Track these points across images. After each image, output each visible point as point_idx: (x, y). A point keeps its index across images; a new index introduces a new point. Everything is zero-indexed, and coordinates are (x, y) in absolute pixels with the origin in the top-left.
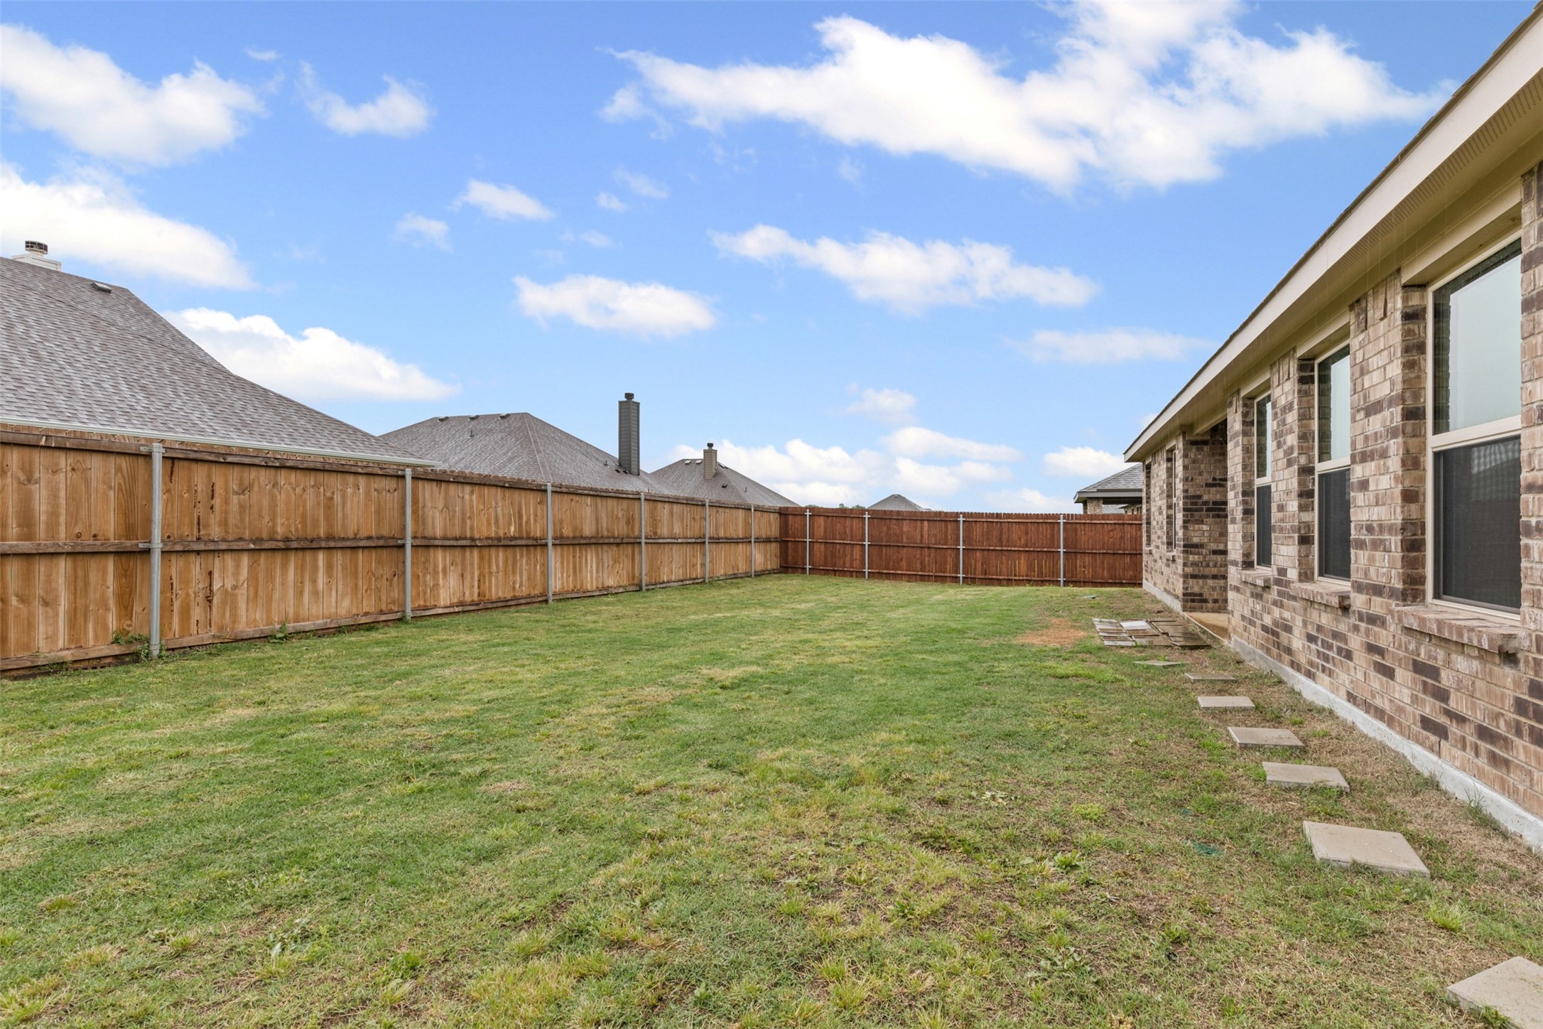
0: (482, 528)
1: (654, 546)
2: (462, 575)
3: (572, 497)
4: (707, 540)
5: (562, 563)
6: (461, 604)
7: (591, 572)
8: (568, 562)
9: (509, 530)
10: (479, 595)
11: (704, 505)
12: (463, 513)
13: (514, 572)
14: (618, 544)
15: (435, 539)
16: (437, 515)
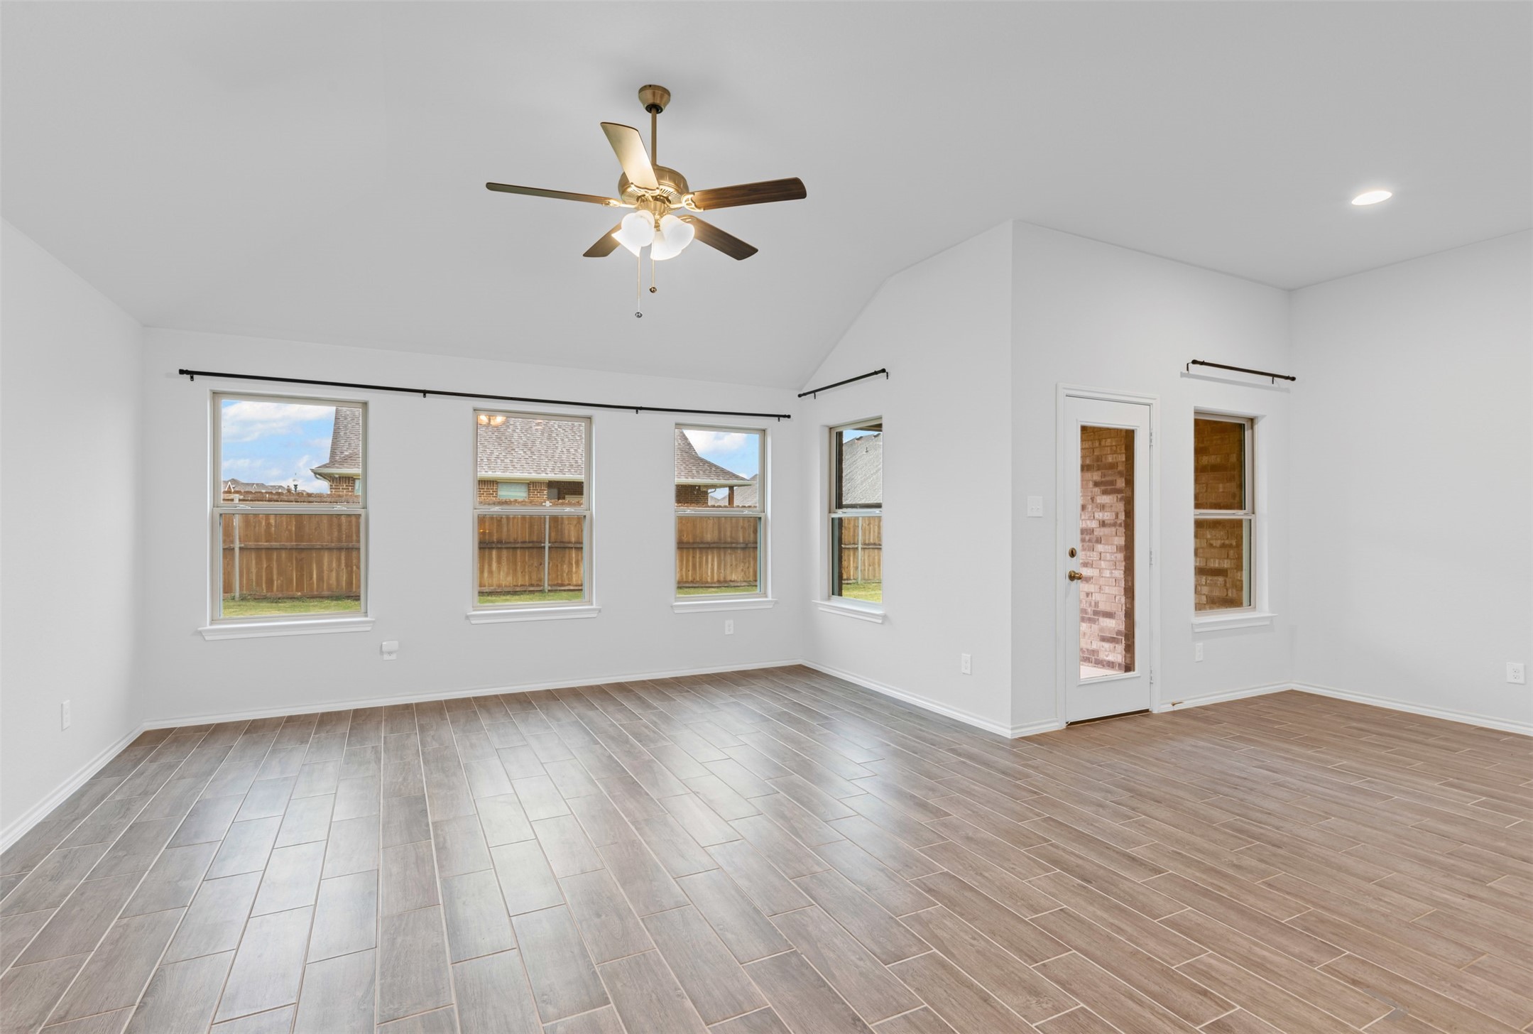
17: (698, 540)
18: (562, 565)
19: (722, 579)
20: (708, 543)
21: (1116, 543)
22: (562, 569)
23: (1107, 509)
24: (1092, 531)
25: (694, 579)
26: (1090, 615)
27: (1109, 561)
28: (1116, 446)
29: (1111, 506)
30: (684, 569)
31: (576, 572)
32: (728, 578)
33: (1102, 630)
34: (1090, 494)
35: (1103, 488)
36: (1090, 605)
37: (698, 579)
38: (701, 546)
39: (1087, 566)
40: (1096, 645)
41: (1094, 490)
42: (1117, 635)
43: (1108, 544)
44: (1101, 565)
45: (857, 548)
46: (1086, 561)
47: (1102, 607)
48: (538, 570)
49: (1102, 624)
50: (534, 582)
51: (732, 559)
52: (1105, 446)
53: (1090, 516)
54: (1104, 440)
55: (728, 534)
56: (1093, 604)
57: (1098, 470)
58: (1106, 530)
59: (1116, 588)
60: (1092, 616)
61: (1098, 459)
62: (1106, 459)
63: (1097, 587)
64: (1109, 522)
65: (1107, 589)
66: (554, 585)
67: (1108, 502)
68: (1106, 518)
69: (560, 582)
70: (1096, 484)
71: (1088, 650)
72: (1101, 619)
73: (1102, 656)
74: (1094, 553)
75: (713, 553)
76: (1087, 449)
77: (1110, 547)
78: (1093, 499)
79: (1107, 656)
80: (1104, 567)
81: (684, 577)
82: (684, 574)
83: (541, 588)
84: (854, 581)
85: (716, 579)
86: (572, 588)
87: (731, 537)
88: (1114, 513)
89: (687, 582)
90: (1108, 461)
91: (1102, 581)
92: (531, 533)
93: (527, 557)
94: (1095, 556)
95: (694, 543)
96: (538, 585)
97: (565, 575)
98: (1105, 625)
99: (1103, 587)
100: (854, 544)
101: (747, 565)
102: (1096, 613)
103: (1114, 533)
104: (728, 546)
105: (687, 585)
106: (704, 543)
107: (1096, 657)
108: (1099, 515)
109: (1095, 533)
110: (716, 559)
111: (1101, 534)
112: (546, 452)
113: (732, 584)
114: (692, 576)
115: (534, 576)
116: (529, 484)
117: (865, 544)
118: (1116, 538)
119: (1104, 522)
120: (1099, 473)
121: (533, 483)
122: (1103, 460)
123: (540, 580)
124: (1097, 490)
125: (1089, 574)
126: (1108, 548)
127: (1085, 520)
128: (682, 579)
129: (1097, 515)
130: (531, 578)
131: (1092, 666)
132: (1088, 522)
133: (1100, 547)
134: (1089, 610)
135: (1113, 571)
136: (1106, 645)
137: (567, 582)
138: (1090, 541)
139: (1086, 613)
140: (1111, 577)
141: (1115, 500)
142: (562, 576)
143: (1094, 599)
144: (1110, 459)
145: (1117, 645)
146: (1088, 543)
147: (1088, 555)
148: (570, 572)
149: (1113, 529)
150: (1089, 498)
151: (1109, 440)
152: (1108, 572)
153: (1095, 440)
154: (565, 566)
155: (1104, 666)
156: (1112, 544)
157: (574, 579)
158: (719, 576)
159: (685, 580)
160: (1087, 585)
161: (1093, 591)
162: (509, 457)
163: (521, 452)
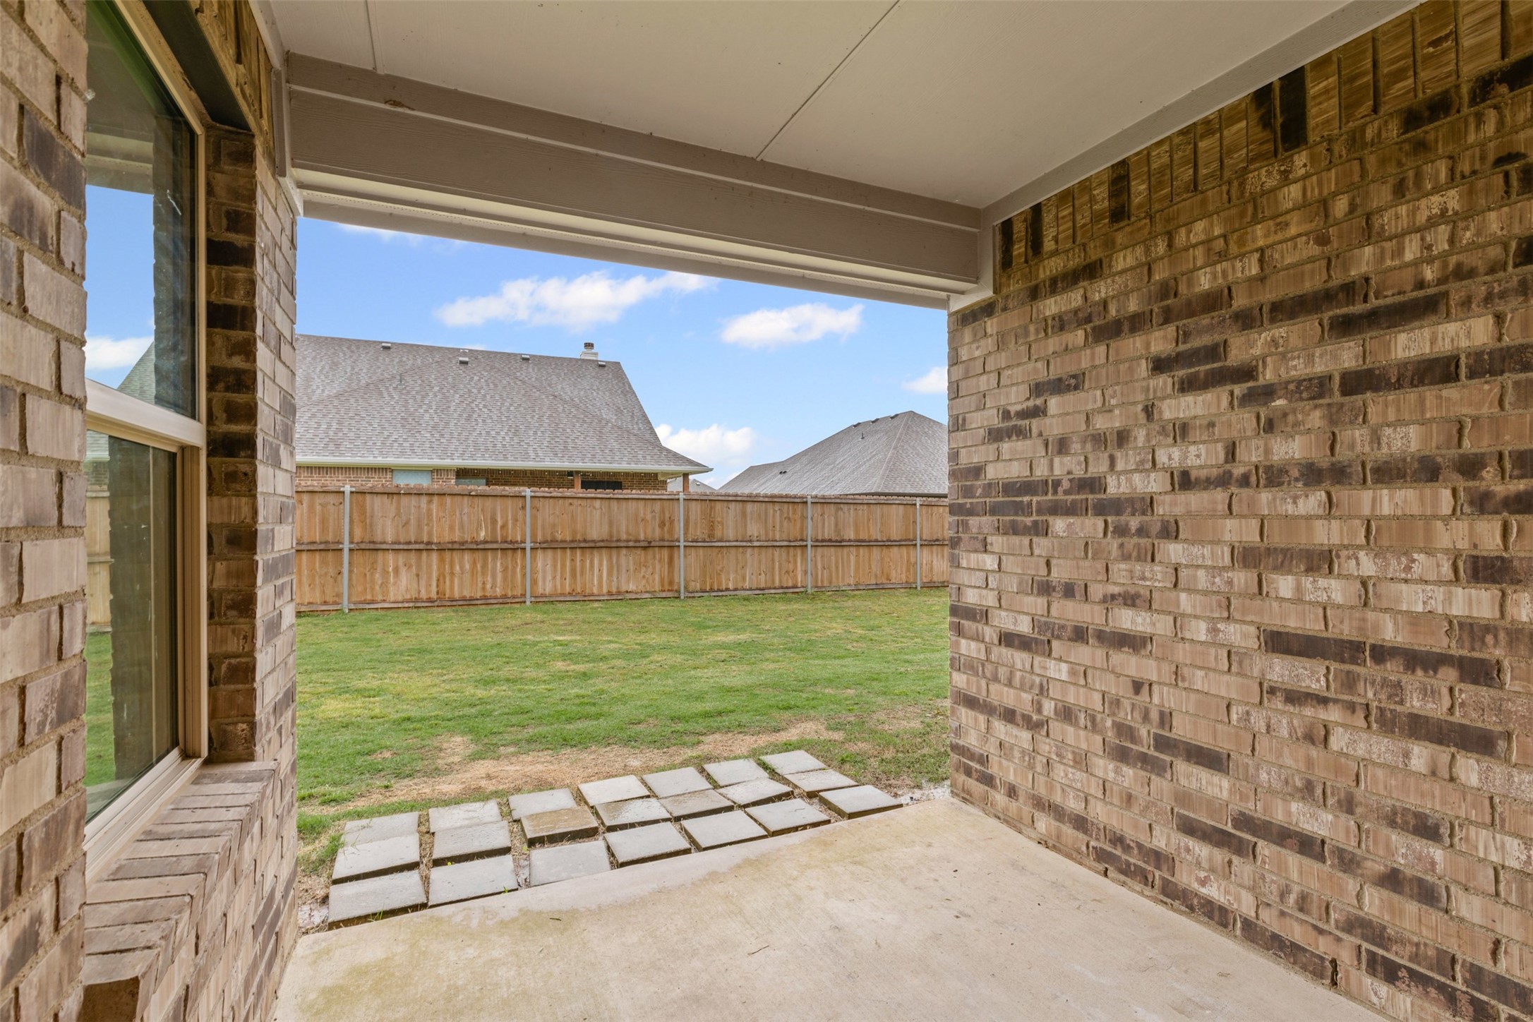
0: (441, 532)
1: (709, 549)
2: (418, 575)
3: (570, 501)
4: (809, 543)
5: (555, 566)
6: (417, 600)
7: (600, 577)
8: (563, 566)
9: (478, 534)
10: (438, 593)
11: (806, 503)
12: (419, 521)
13: (484, 573)
14: (645, 548)
15: (384, 543)
16: (389, 522)
17: (579, 537)
18: (372, 574)
19: (614, 590)
20: (594, 541)
21: (1227, 537)
22: (373, 581)
23: (1195, 434)
24: (1149, 503)
25: (574, 591)
26: (1145, 745)
27: (1205, 593)
28: (1225, 236)
29: (1212, 425)
30: (558, 577)
31: (395, 583)
32: (624, 588)
33: (1183, 798)
34: (1140, 397)
35: (1181, 373)
36: (1146, 718)
38: (583, 545)
39: (1134, 605)
40: (1164, 839)
41: (1152, 383)
42: (1235, 827)
43: (1202, 543)
44: (1178, 605)
45: (806, 546)
46: (1132, 590)
47: (1182, 730)
48: (335, 581)
49: (1183, 781)
50: (330, 600)
51: (628, 562)
52: (1186, 249)
53: (1142, 462)
54: (1183, 231)
55: (623, 528)
56: (1154, 715)
57: (1167, 321)
58: (1195, 500)
59: (1233, 679)
60: (1152, 752)
61: (1167, 290)
62: (1190, 284)
63: (1167, 668)
64: (1203, 474)
65: (1199, 679)
66: (361, 603)
67: (1199, 412)
68: (1192, 461)
69: (369, 597)
70: (1160, 365)
71: (1140, 846)
72: (1181, 766)
73: (1185, 878)
74: (1157, 568)
75: (601, 555)
76: (1132, 269)
77: (1207, 551)
78: (1149, 411)
79: (1203, 883)
80: (1189, 611)
81: (559, 587)
82: (558, 583)
83: (338, 607)
84: (802, 590)
85: (605, 590)
86: (386, 605)
87: (628, 533)
88: (1220, 447)
89: (563, 594)
90: (1197, 290)
91: (1182, 653)
92: (324, 529)
93: (317, 564)
94: (1157, 576)
95: (572, 541)
96: (335, 603)
97: (377, 588)
98: (1194, 785)
99: (1186, 671)
100: (802, 540)
101: (650, 570)
102: (1163, 744)
103: (1222, 507)
104: (622, 544)
105: (562, 599)
106: (589, 541)
107: (1167, 876)
108: (1172, 456)
109: (1159, 510)
110: (605, 562)
111: (1179, 510)
113: (628, 596)
114: (570, 585)
115: (329, 591)
116: (432, 471)
117: (817, 541)
118: (1230, 523)
119: (1185, 474)
120: (1171, 330)
121: (437, 470)
122: (1183, 289)
123: (339, 595)
124: (1163, 382)
125: (1140, 628)
126: (1204, 553)
127: (1125, 472)
128: (556, 590)
129: (1162, 457)
130: (324, 592)
131: (1156, 900)
132: (1137, 478)
133: (1173, 551)
134: (1143, 732)
135: (1221, 626)
136: (1202, 850)
137: (380, 598)
138: (1141, 532)
139: (1133, 738)
140: (1214, 643)
141: (1225, 402)
142: (373, 589)
143: (1156, 700)
144: (1204, 282)
145: (1236, 860)
146: (1135, 540)
147: (1138, 574)
148: (384, 584)
149: (1220, 496)
150: (1140, 407)
151: (1200, 226)
152: (1203, 626)
153: (1153, 236)
154: (377, 576)
155: (1192, 908)
156: (1215, 542)
157: (392, 594)
158: (609, 585)
159: (559, 591)
160: (1133, 660)
161: (1154, 678)
162: (411, 440)
163: (428, 435)
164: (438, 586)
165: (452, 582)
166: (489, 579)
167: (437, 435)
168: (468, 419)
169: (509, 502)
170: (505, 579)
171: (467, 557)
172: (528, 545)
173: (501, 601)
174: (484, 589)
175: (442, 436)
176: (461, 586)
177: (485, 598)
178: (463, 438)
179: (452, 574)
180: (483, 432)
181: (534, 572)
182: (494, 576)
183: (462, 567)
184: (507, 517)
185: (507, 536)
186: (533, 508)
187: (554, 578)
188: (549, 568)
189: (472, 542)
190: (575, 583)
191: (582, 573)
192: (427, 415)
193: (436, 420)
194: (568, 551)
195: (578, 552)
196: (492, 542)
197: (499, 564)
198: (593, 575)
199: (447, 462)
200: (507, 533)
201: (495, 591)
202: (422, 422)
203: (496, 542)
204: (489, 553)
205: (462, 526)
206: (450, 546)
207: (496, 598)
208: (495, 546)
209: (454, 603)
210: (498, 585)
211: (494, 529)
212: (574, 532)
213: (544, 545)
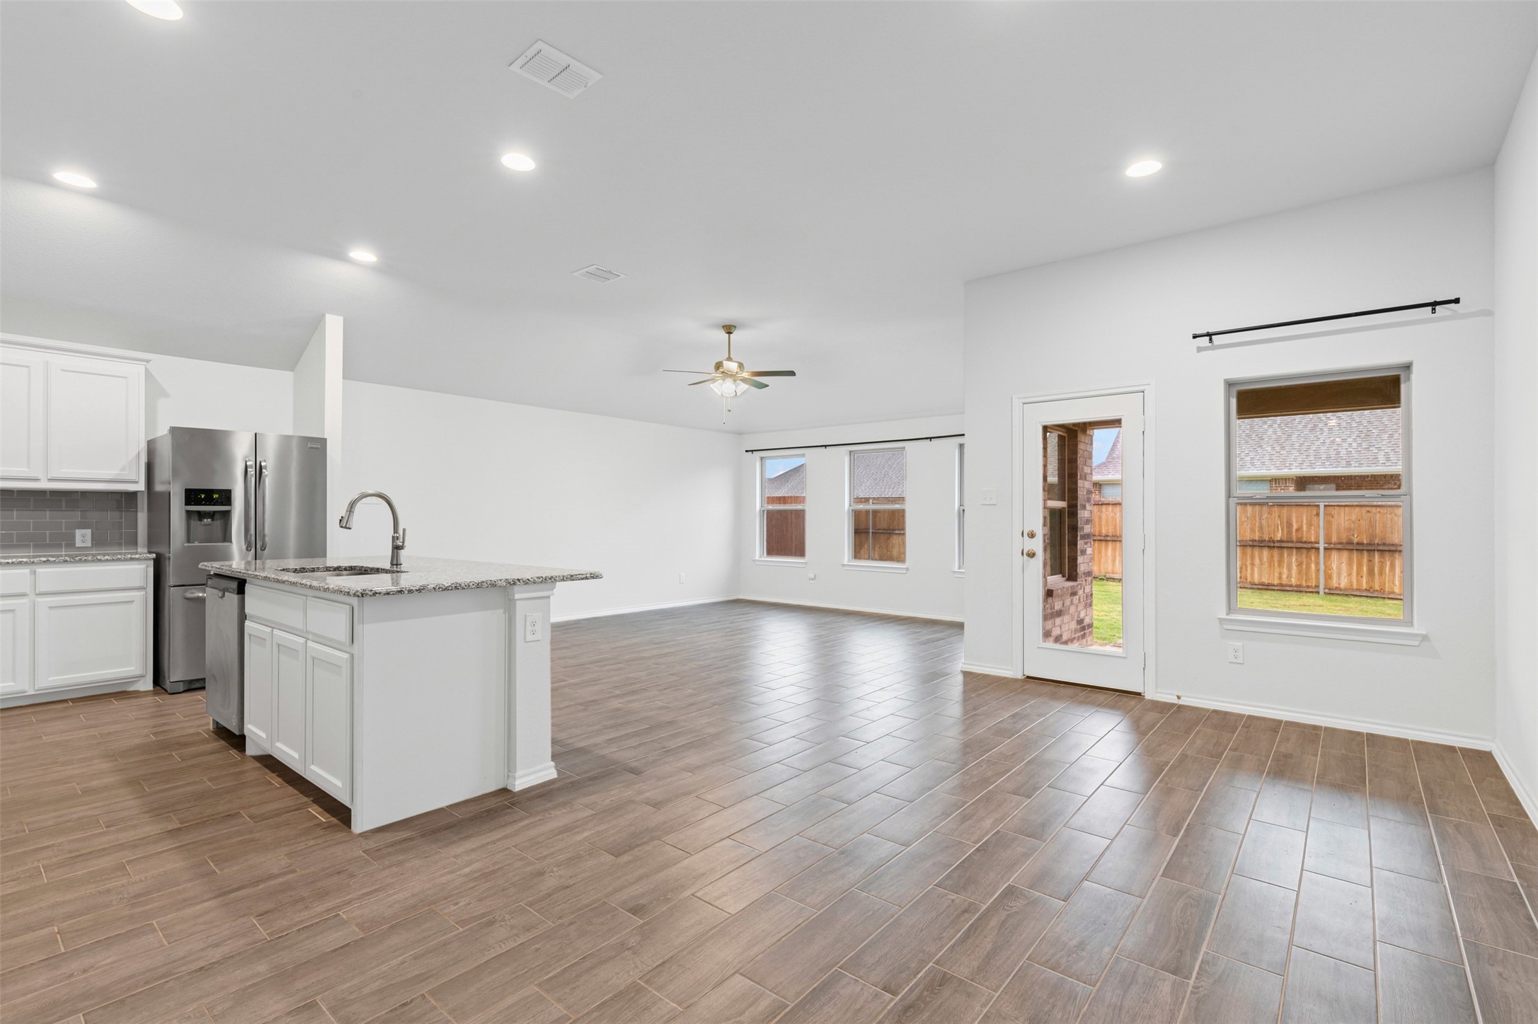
0: (1244, 533)
5: (1350, 565)
8: (1360, 565)
9: (1275, 534)
13: (1280, 566)
17: (1377, 541)
25: (1371, 587)
30: (1354, 575)
37: (1377, 587)
38: (1379, 547)
81: (1355, 583)
82: (1354, 580)
89: (1359, 589)
95: (1370, 544)
105: (1358, 593)
112: (1301, 445)
114: (1367, 582)
116: (1271, 481)
121: (1276, 480)
128: (1351, 585)
159: (1355, 587)
162: (1252, 454)
163: (1269, 449)
164: (1241, 572)
165: (1253, 570)
166: (1285, 571)
167: (1278, 448)
168: (1312, 430)
169: (1304, 510)
170: (1300, 573)
171: (1266, 552)
172: (1322, 546)
173: (1295, 589)
174: (1280, 578)
175: (1283, 448)
176: (1260, 575)
177: (1281, 585)
178: (1304, 448)
179: (1253, 564)
180: (1328, 441)
181: (1328, 568)
182: (1289, 569)
183: (1261, 560)
184: (1302, 522)
185: (1301, 538)
186: (1325, 514)
187: (1350, 575)
188: (1344, 567)
189: (1269, 541)
190: (1373, 581)
191: (1381, 573)
192: (1271, 430)
193: (1279, 433)
194: (1365, 554)
195: (1377, 556)
196: (1287, 542)
197: (1294, 559)
198: (1394, 575)
199: (1285, 472)
200: (1302, 534)
201: (1290, 581)
202: (1265, 436)
203: (1292, 542)
204: (1285, 551)
205: (1261, 528)
206: (1251, 543)
207: (1291, 586)
208: (1290, 545)
209: (1254, 586)
210: (1294, 575)
211: (1290, 532)
212: (1373, 536)
213: (1339, 546)
